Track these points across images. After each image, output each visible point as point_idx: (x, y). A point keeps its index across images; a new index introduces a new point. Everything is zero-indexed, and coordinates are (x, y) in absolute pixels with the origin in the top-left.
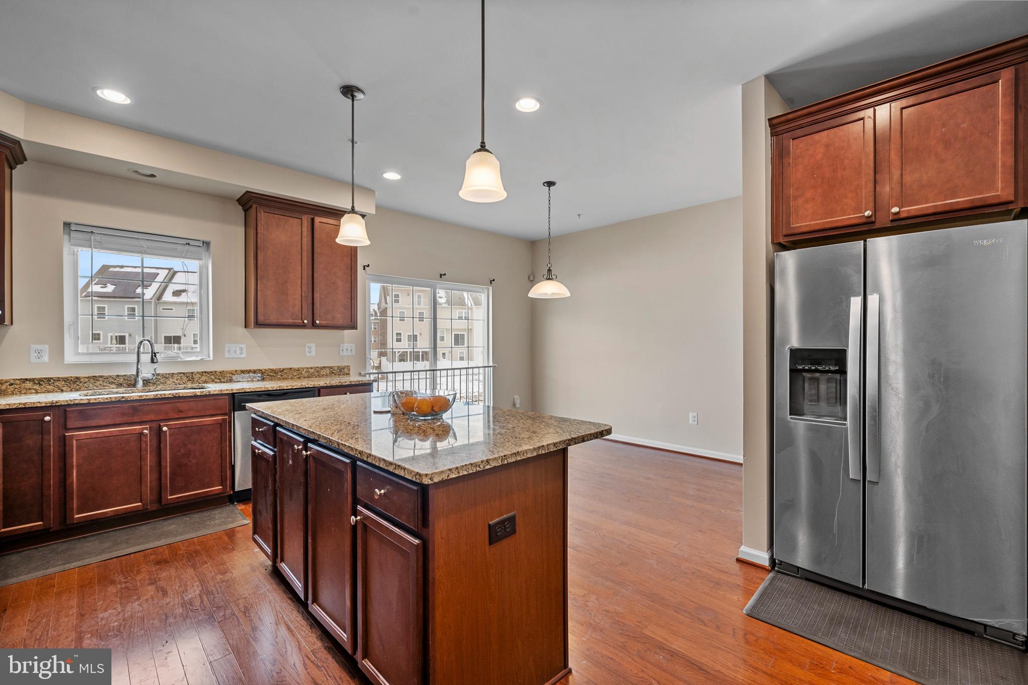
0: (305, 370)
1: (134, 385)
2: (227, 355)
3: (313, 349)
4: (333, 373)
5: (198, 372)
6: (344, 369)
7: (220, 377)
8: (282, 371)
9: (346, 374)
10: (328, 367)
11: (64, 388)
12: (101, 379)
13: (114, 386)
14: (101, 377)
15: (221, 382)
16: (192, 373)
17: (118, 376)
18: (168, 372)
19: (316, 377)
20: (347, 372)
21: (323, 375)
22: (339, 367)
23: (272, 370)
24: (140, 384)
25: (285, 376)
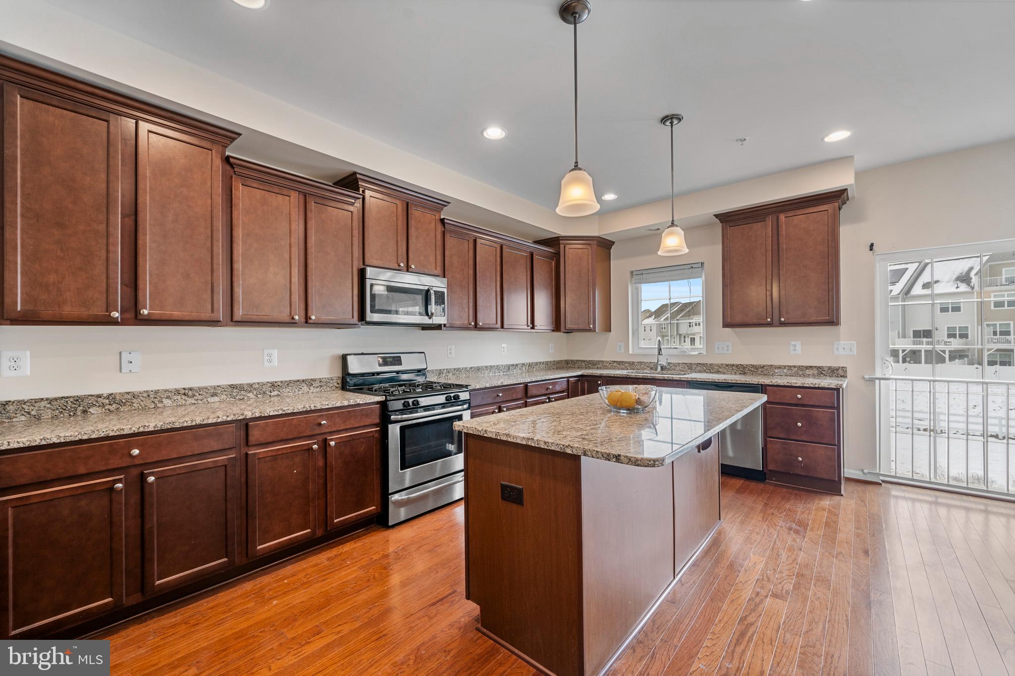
0: (786, 368)
1: (656, 370)
2: (717, 351)
3: (799, 347)
4: (822, 374)
5: (695, 364)
6: (837, 370)
7: (710, 369)
8: (763, 367)
9: (841, 376)
10: (815, 367)
11: (628, 368)
12: (643, 364)
13: (648, 369)
14: (643, 362)
15: (711, 372)
16: (691, 364)
17: (651, 362)
18: (676, 362)
19: (800, 376)
20: (842, 374)
21: (809, 375)
22: (830, 368)
23: (753, 366)
24: (659, 368)
25: (766, 372)
